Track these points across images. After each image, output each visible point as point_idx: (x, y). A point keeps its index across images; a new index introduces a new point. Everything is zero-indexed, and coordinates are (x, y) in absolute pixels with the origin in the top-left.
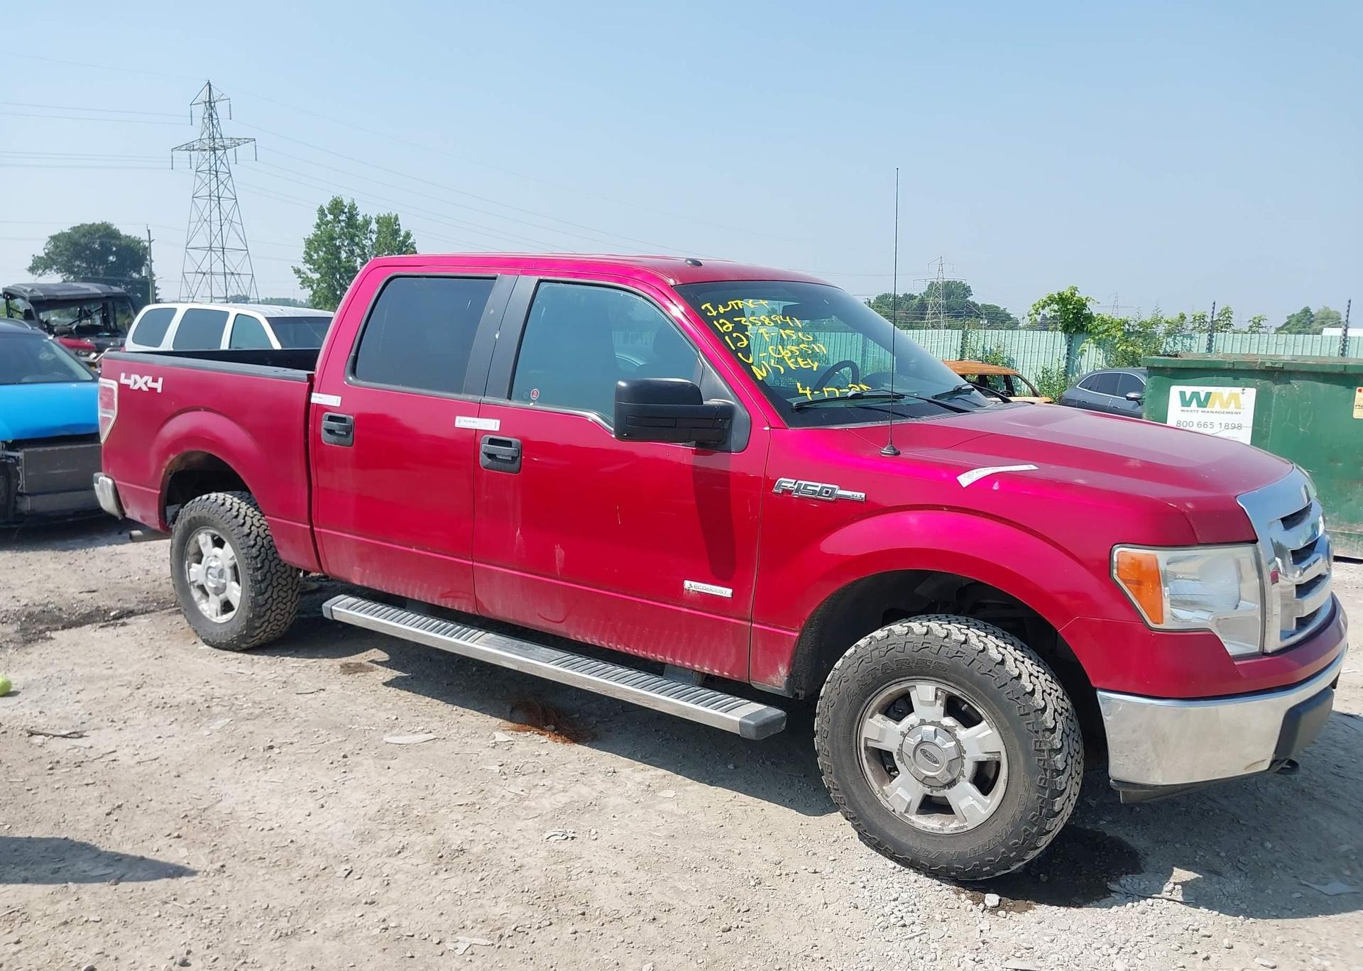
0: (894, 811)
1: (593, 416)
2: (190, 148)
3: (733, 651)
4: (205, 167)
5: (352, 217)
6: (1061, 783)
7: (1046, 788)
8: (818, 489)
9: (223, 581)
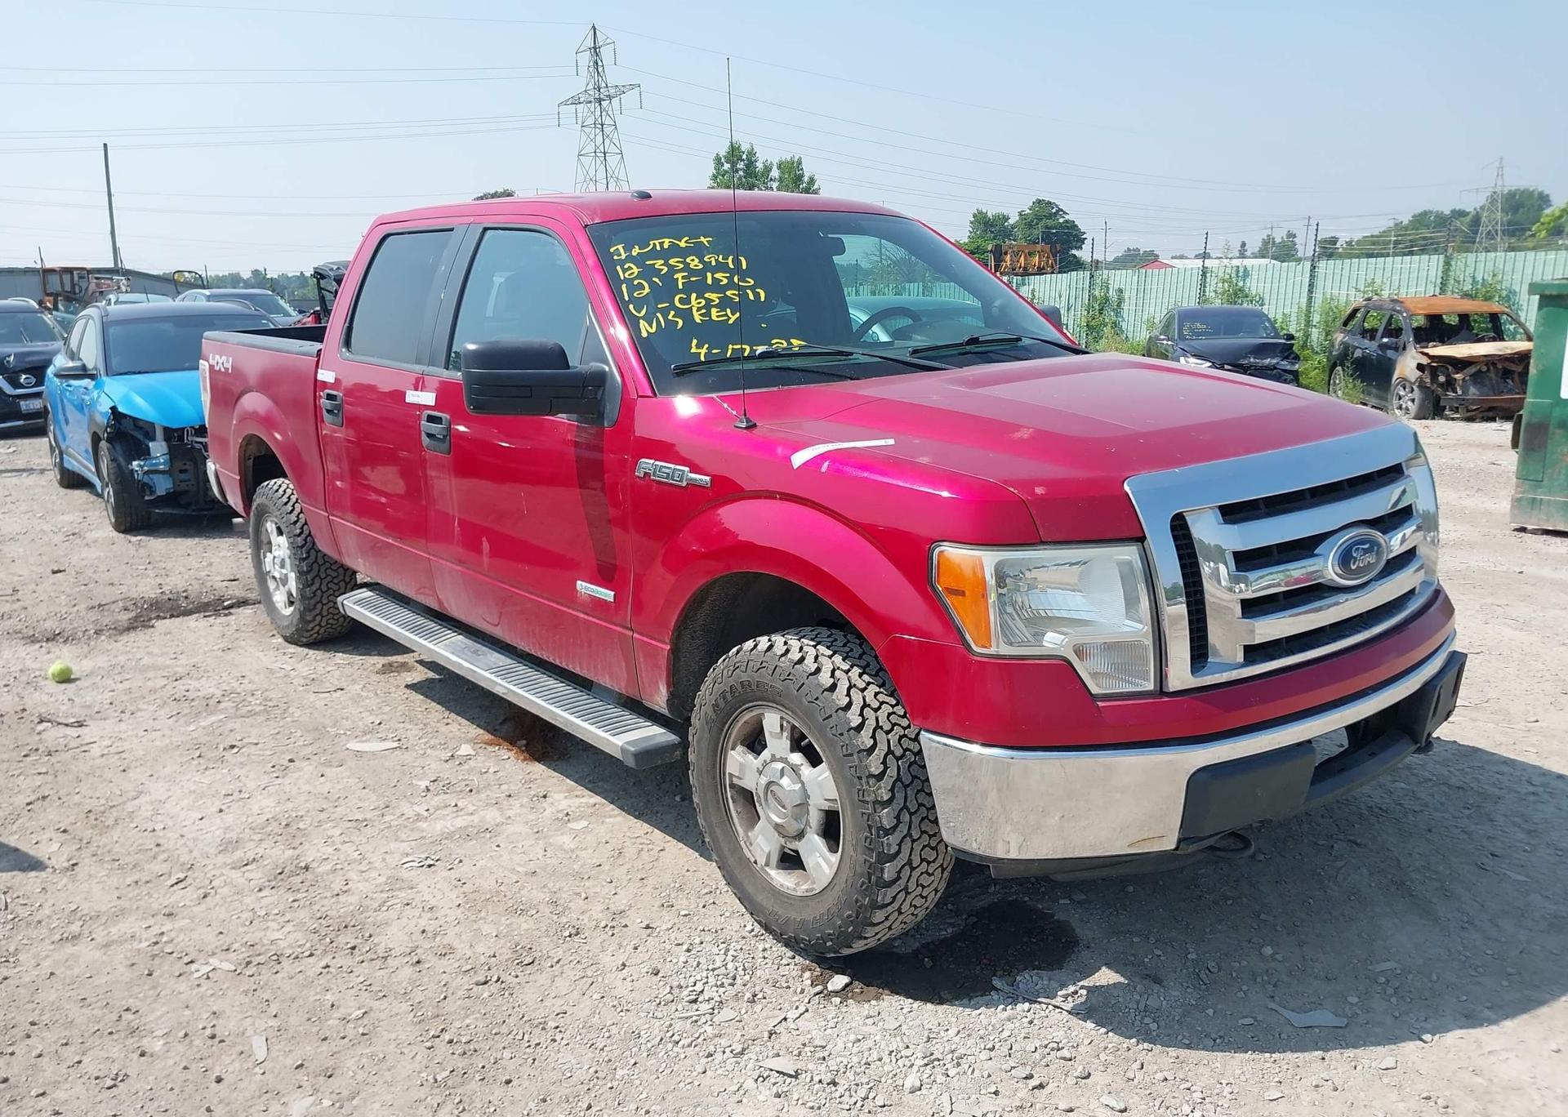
0: (756, 862)
2: (576, 102)
3: (624, 664)
4: (590, 121)
5: (750, 164)
6: (889, 845)
7: (872, 850)
8: (671, 472)
9: (284, 571)
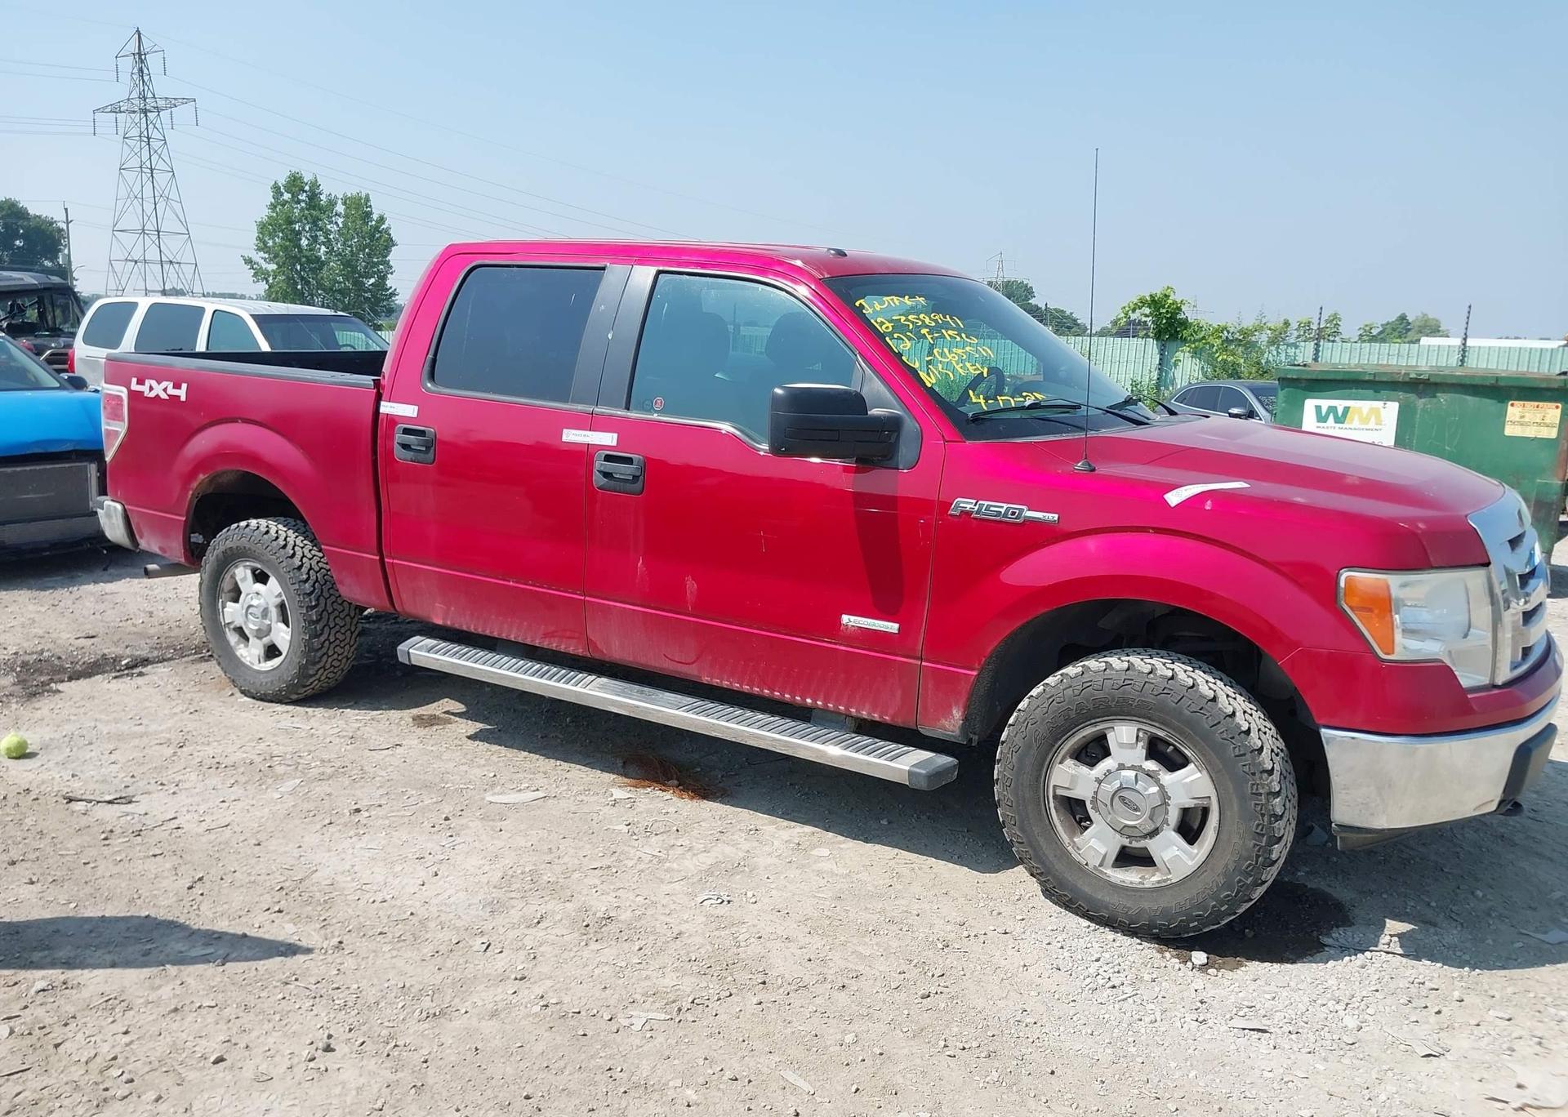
0: (1087, 864)
1: (726, 427)
2: (116, 110)
3: (899, 693)
4: (135, 132)
5: (314, 196)
7: (1263, 835)
8: (1003, 510)
9: (267, 622)
